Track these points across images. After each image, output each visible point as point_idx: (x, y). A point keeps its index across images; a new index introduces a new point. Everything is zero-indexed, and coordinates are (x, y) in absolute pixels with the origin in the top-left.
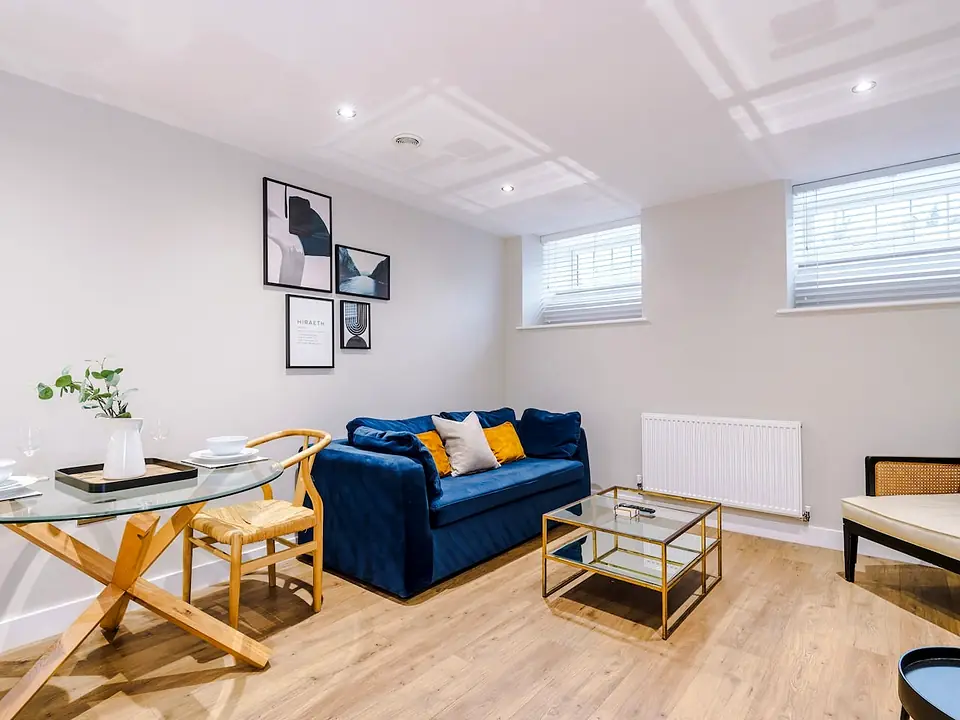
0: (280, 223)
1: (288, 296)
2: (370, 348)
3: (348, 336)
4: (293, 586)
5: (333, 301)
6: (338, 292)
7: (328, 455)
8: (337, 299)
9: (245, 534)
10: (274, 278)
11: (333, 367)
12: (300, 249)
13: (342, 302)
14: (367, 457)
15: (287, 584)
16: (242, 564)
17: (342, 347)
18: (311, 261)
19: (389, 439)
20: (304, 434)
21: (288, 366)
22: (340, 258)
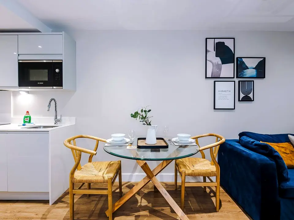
0: (212, 54)
1: (215, 82)
2: (253, 100)
3: (242, 95)
4: (212, 194)
5: (235, 81)
6: (237, 77)
7: (228, 146)
8: (237, 80)
9: (187, 172)
10: (209, 75)
11: (234, 109)
12: (220, 62)
13: (239, 82)
14: (244, 151)
15: (210, 192)
16: (185, 182)
17: (239, 100)
18: (225, 66)
19: (256, 145)
20: (216, 136)
21: (215, 109)
22: (239, 63)
